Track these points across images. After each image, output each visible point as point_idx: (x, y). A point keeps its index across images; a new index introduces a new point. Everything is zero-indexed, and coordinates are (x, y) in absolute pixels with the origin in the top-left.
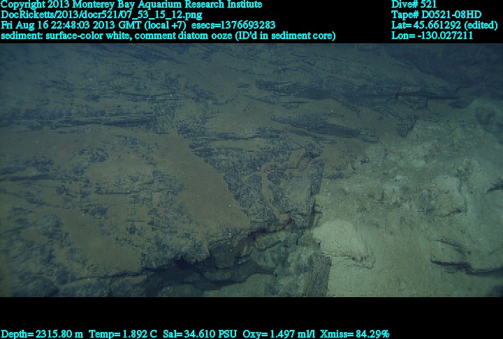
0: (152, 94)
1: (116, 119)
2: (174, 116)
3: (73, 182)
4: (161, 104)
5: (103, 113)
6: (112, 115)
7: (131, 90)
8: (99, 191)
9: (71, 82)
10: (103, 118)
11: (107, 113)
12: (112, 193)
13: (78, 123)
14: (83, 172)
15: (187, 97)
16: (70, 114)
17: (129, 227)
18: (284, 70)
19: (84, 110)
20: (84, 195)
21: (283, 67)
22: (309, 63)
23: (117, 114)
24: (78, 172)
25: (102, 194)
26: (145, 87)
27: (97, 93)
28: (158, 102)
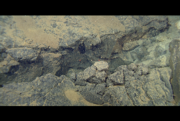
17: (53, 24)
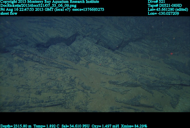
0: (64, 89)
1: (48, 104)
2: (73, 100)
4: (68, 95)
5: (42, 102)
6: (46, 102)
7: (55, 88)
9: (30, 85)
10: (43, 104)
11: (44, 101)
15: (79, 90)
16: (28, 103)
18: (120, 73)
19: (35, 100)
21: (120, 71)
22: (130, 68)
23: (49, 102)
26: (61, 86)
27: (40, 90)
28: (66, 93)
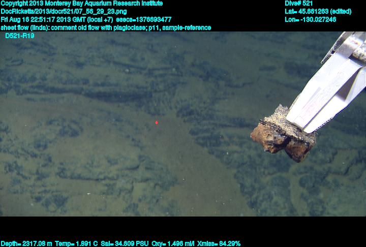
3: (30, 158)
8: (61, 173)
12: (79, 177)
13: (53, 90)
14: (45, 147)
20: (41, 176)
24: (39, 146)
25: (65, 177)
